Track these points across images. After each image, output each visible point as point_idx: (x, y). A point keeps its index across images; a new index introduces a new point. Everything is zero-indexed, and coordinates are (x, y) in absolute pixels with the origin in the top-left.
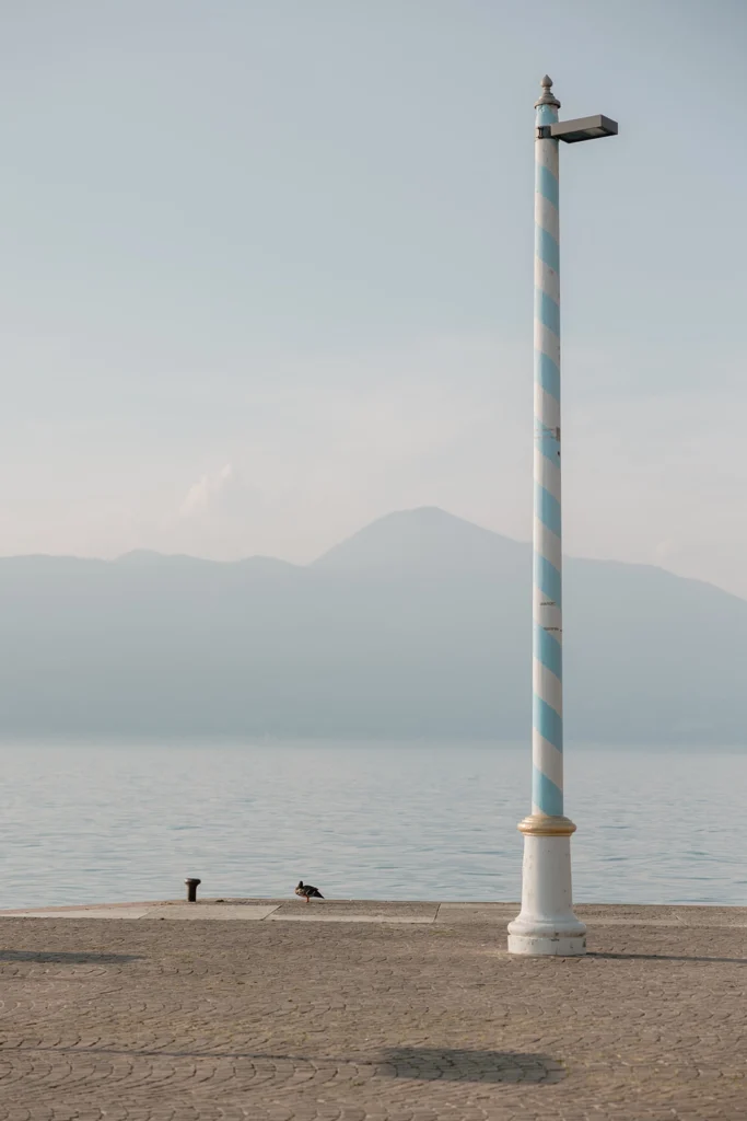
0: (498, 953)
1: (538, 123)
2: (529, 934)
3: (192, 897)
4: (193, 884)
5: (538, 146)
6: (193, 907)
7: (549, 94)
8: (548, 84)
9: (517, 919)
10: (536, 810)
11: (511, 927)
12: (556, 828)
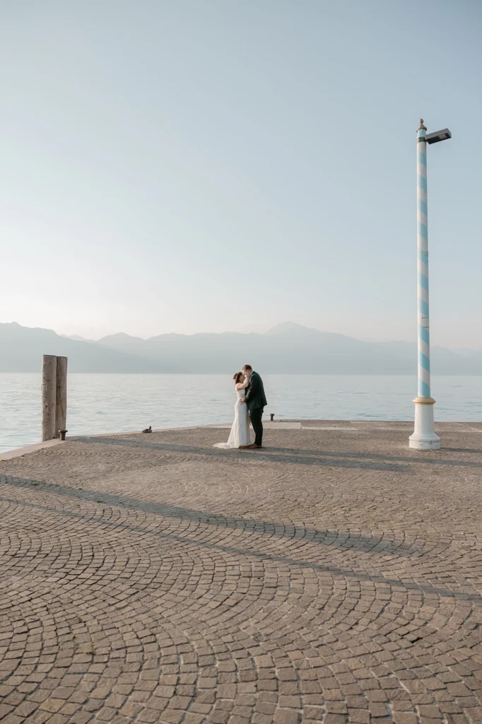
0: (404, 447)
1: (418, 136)
2: (421, 441)
3: (272, 420)
4: (272, 415)
5: (418, 145)
6: (272, 423)
7: (422, 125)
8: (422, 122)
9: (413, 435)
10: (420, 395)
11: (410, 438)
12: (428, 402)
